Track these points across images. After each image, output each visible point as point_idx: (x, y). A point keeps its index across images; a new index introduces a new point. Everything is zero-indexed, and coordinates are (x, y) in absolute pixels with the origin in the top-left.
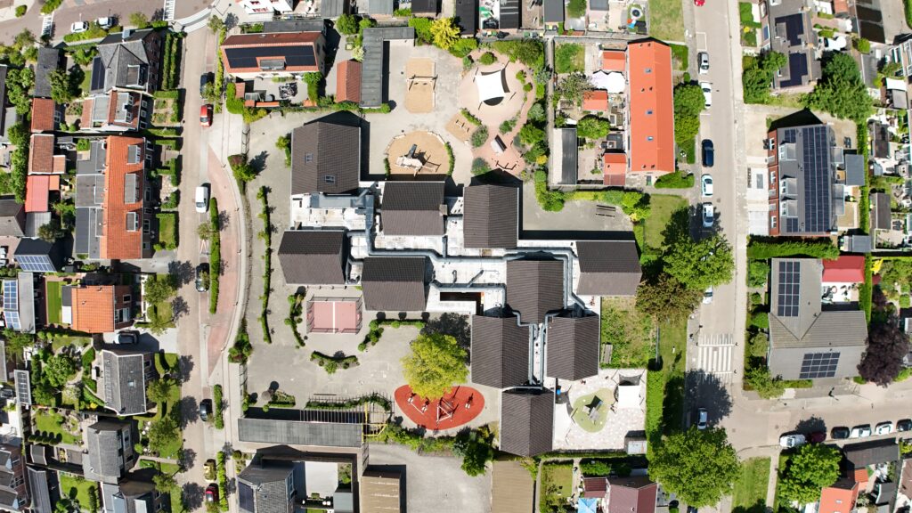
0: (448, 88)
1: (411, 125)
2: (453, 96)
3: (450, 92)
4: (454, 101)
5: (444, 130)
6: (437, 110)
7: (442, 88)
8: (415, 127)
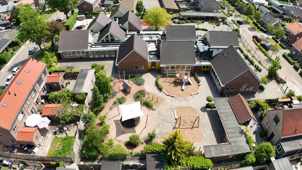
0: (165, 123)
1: (188, 100)
2: (161, 118)
3: (164, 120)
4: (160, 114)
5: (165, 98)
6: (171, 109)
7: (170, 122)
8: (185, 99)
